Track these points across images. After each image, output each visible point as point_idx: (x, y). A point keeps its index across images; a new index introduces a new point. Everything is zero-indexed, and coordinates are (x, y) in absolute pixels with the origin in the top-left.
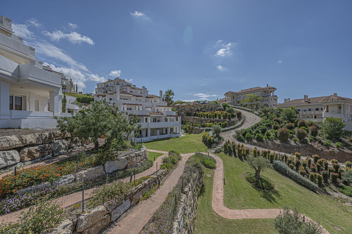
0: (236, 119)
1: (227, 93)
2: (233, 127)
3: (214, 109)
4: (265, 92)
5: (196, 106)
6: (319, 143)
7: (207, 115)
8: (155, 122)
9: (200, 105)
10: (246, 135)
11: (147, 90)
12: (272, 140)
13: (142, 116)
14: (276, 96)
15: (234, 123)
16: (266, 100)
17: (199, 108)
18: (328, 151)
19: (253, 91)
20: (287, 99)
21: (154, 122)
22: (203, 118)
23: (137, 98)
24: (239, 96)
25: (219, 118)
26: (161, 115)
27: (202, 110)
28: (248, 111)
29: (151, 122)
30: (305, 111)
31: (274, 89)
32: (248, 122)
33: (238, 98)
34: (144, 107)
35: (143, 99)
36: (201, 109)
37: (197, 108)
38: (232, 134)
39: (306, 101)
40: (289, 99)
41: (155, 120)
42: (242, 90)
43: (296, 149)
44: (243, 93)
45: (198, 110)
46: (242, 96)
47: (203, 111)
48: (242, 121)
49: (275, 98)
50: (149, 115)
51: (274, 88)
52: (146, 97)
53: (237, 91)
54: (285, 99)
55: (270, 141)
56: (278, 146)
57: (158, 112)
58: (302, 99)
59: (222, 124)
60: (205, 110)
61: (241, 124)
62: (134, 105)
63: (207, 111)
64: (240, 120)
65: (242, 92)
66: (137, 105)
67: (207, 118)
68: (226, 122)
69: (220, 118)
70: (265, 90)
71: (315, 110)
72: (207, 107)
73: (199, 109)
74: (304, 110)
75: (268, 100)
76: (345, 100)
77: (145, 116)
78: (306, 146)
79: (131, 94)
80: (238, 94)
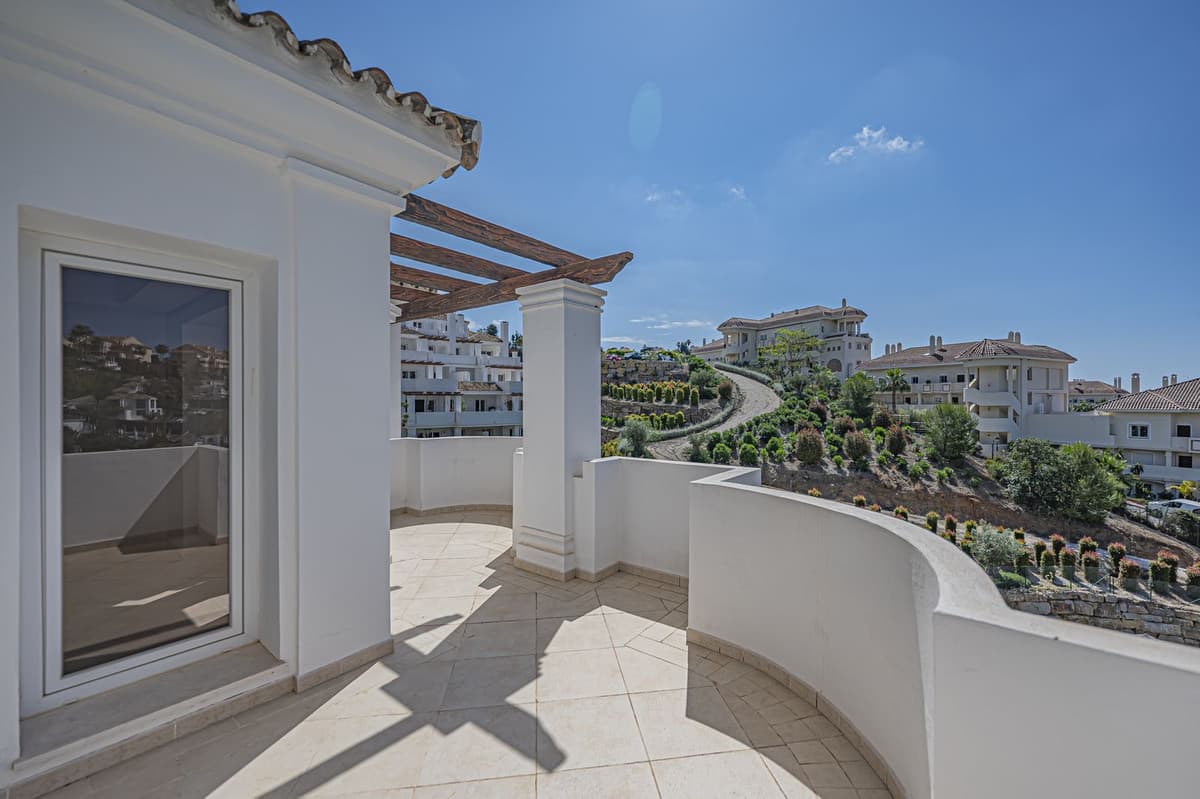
0: (715, 403)
1: (724, 325)
2: (698, 426)
3: (661, 373)
4: (836, 321)
5: (612, 366)
6: (898, 470)
7: (635, 391)
8: (483, 410)
9: (623, 362)
10: (714, 446)
11: (466, 319)
12: (781, 461)
13: (439, 394)
14: (865, 336)
15: (704, 415)
16: (834, 349)
17: (620, 372)
18: (913, 489)
19: (801, 318)
20: (893, 346)
21: (477, 410)
22: (623, 401)
23: (433, 343)
24: (763, 333)
25: (667, 402)
26: (498, 393)
27: (628, 376)
28: (762, 381)
29: (463, 410)
30: (928, 382)
31: (862, 314)
32: (743, 413)
33: (759, 337)
34: (452, 368)
35: (450, 346)
36: (625, 374)
37: (613, 371)
38: (684, 446)
39: (935, 355)
40: (900, 345)
41: (480, 405)
42: (773, 315)
43: (835, 483)
44: (773, 323)
45: (616, 377)
46: (770, 334)
47: (632, 379)
48: (727, 410)
49: (865, 341)
50: (457, 391)
51: (857, 312)
52: (457, 341)
53: (758, 316)
54: (887, 346)
55: (775, 462)
56: (789, 477)
57: (489, 384)
58: (924, 349)
59: (668, 420)
60: (635, 377)
61: (721, 419)
62: (422, 363)
63: (642, 378)
64: (723, 407)
65: (774, 319)
66: (430, 363)
67: (636, 400)
68: (680, 412)
69: (669, 401)
70: (837, 317)
71: (956, 379)
72: (642, 368)
73: (619, 375)
74: (926, 379)
75: (839, 348)
76: (1016, 353)
77: (448, 394)
78: (861, 478)
79: (414, 332)
80: (758, 328)
